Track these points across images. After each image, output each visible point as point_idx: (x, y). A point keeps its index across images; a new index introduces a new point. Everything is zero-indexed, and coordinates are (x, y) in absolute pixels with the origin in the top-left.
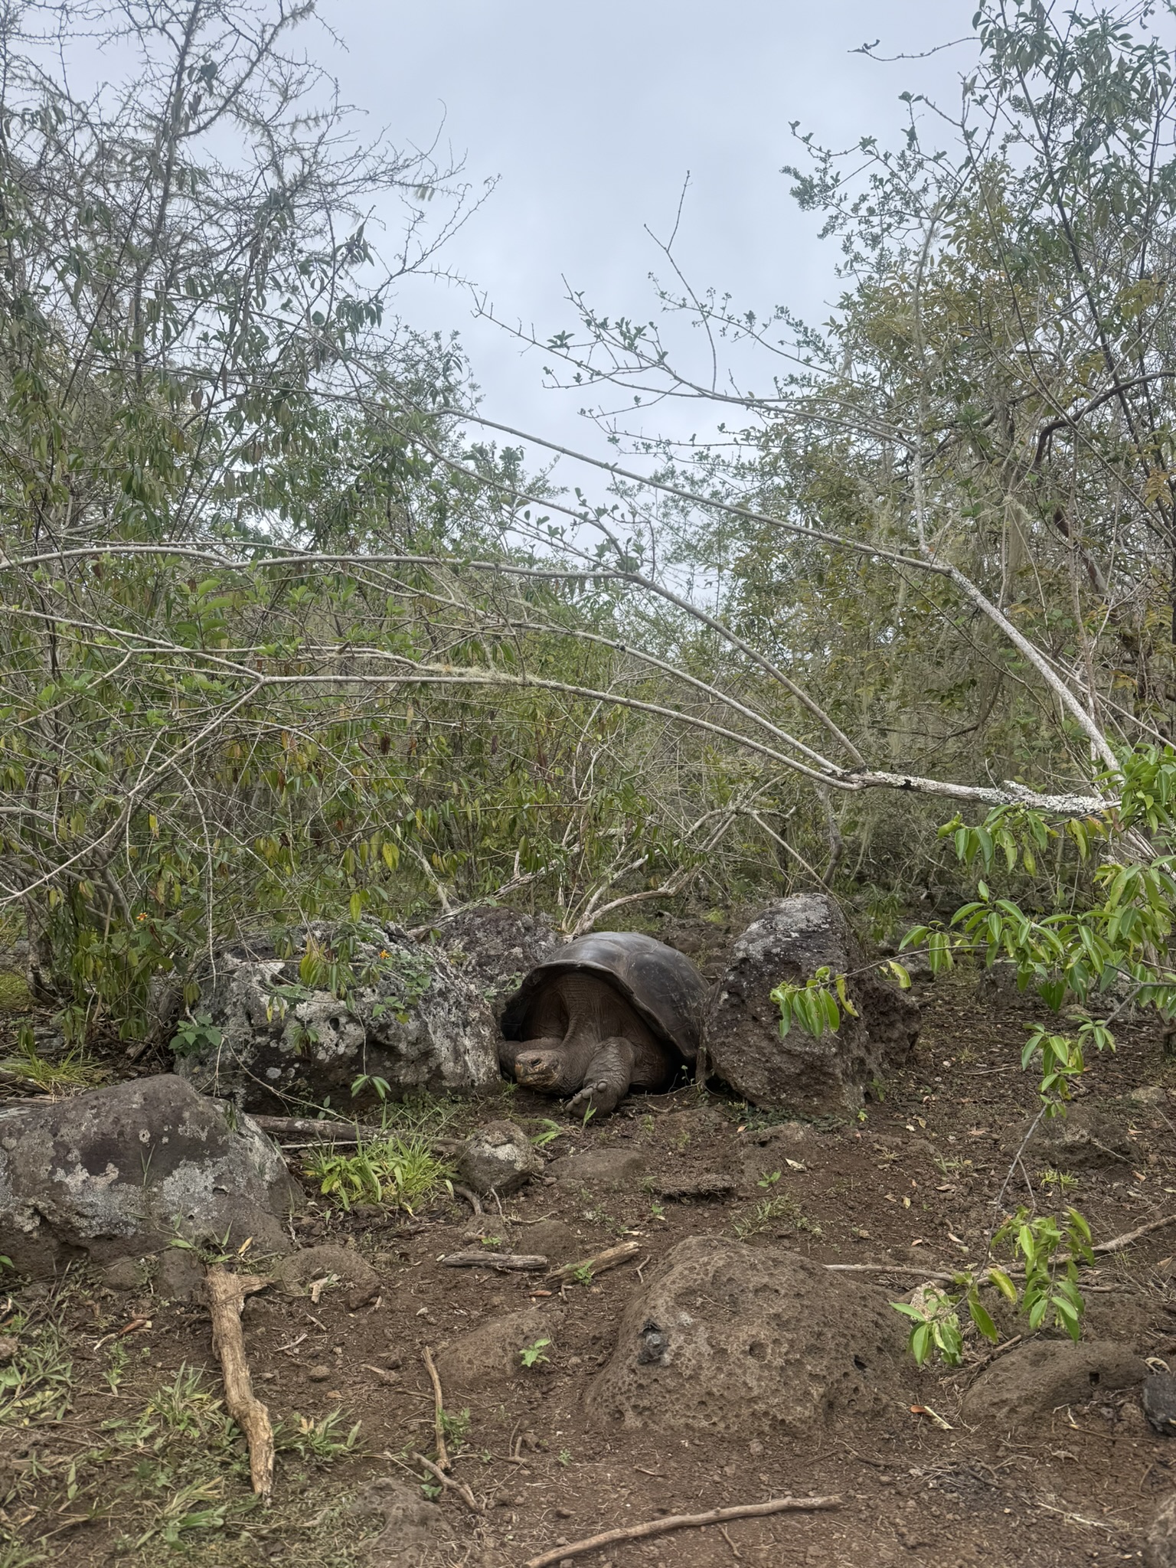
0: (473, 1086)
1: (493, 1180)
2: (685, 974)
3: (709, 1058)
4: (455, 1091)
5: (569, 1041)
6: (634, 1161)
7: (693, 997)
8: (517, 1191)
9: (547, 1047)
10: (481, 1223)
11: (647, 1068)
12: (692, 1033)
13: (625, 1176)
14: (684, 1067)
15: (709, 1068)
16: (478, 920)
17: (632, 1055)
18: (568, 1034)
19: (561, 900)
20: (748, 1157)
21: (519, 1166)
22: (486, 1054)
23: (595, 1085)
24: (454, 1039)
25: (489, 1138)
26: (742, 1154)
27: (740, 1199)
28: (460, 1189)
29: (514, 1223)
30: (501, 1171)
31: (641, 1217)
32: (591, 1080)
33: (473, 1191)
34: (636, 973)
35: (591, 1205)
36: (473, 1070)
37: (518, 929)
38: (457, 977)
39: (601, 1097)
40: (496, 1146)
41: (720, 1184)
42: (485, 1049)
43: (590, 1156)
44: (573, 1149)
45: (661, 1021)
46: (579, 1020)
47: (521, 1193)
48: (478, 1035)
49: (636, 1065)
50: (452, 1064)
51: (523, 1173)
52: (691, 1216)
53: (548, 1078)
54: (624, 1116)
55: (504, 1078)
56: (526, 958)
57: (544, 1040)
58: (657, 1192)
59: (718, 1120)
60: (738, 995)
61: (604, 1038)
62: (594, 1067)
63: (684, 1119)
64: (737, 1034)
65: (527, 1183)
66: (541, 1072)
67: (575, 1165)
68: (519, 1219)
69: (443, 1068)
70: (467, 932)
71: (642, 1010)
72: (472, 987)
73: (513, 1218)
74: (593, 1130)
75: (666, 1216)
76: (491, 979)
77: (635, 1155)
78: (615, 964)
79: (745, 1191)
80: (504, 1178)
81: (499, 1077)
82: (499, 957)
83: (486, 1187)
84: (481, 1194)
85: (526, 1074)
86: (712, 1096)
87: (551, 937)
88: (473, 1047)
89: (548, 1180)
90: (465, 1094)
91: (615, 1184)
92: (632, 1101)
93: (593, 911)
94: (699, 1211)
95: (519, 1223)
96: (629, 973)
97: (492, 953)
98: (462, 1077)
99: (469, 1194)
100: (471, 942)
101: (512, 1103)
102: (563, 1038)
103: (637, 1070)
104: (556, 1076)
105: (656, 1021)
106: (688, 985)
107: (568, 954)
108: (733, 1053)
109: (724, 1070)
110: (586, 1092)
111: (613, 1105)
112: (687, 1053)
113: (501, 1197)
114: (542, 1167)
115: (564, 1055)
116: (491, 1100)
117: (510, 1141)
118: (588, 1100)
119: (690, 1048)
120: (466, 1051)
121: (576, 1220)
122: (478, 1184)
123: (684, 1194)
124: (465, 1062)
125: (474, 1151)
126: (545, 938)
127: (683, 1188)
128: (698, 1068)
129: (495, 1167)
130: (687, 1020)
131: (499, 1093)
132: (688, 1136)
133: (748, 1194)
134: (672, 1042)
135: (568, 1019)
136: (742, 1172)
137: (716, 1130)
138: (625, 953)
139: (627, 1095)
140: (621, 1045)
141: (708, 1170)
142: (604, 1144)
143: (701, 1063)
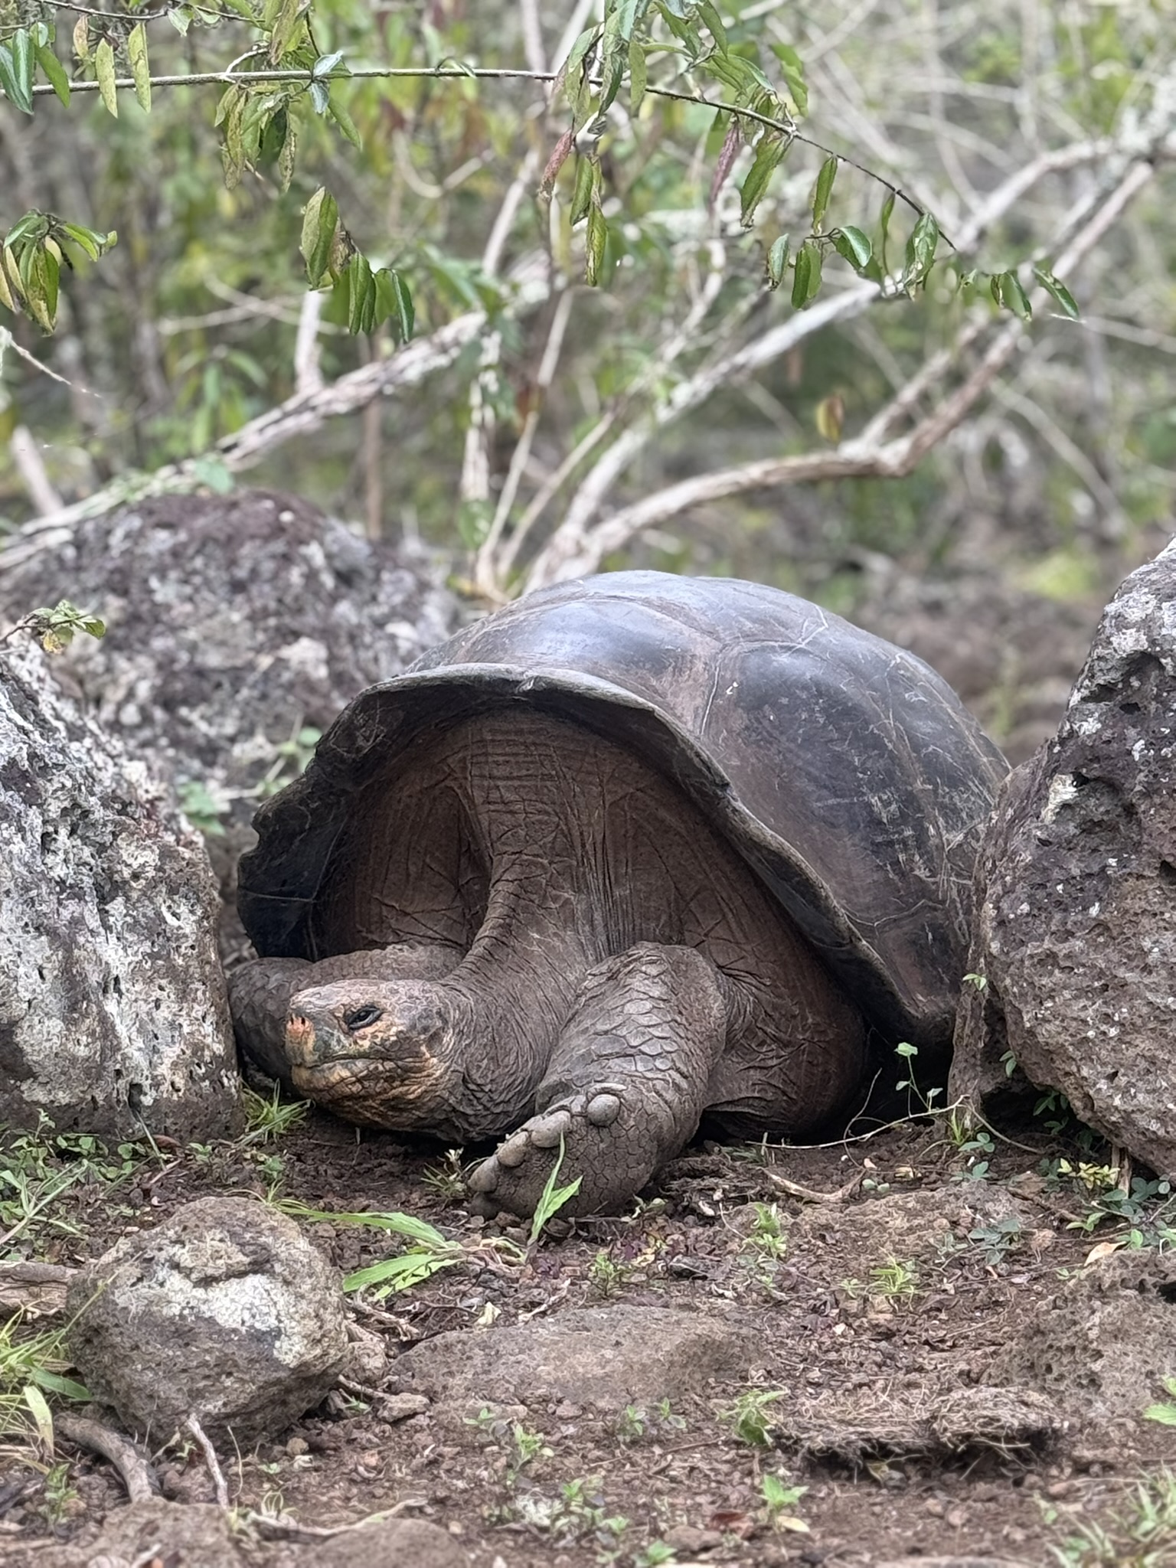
0: (134, 1105)
1: (196, 1395)
2: (925, 727)
3: (996, 1015)
4: (69, 1119)
5: (489, 957)
6: (708, 1345)
7: (951, 813)
8: (283, 1436)
9: (406, 974)
10: (151, 1528)
11: (771, 1056)
12: (942, 939)
13: (678, 1390)
14: (905, 1049)
15: (993, 1053)
16: (162, 540)
17: (716, 1006)
18: (485, 931)
19: (475, 479)
20: (1118, 1334)
21: (291, 1351)
22: (184, 995)
23: (577, 1103)
24: (64, 940)
25: (184, 1255)
26: (1095, 1320)
27: (1082, 1468)
28: (78, 1427)
29: (271, 1535)
30: (225, 1366)
31: (724, 1518)
32: (564, 1088)
33: (125, 1431)
34: (739, 720)
35: (548, 1483)
36: (134, 1050)
37: (311, 576)
38: (76, 733)
39: (599, 1143)
40: (207, 1282)
41: (1011, 1417)
42: (181, 981)
43: (548, 1329)
44: (491, 1311)
45: (827, 888)
46: (524, 888)
47: (297, 1443)
48: (154, 929)
49: (731, 1044)
50: (56, 1025)
51: (305, 1377)
52: (902, 1522)
53: (404, 1075)
54: (681, 1211)
55: (248, 1081)
56: (339, 679)
57: (392, 952)
58: (787, 1445)
59: (1018, 1224)
60: (1113, 787)
61: (616, 946)
62: (577, 1043)
63: (899, 1222)
64: (1101, 926)
65: (322, 1412)
66: (380, 1053)
67: (494, 1355)
68: (287, 1520)
69: (22, 1037)
70: (119, 583)
71: (757, 845)
72: (135, 771)
73: (268, 1517)
74: (569, 1254)
75: (815, 1520)
76: (210, 752)
77: (718, 1330)
78: (665, 682)
79: (1103, 1442)
80: (236, 1390)
81: (231, 1081)
82: (237, 675)
83: (174, 1418)
84: (155, 1443)
85: (326, 1056)
86: (1002, 1150)
87: (434, 610)
88: (136, 972)
89: (397, 1404)
90: (106, 1133)
91: (638, 1414)
92: (710, 1160)
93: (594, 521)
94: (933, 1504)
95: (285, 1534)
96: (715, 717)
97: (213, 659)
98: (94, 1072)
99: (110, 1441)
100: (133, 619)
101: (275, 1164)
102: (464, 948)
103: (735, 1063)
104: (436, 1066)
105: (807, 888)
106: (933, 768)
107: (489, 647)
108: (1083, 992)
109: (1049, 1054)
110: (544, 1125)
111: (642, 1173)
112: (921, 1004)
113: (225, 1451)
114: (375, 1363)
115: (468, 1001)
116: (201, 1153)
117: (261, 1264)
118: (549, 1151)
119: (931, 987)
120: (111, 984)
121: (492, 1528)
122: (143, 1409)
123: (880, 1451)
124: (104, 1019)
125: (129, 1299)
126: (410, 611)
127: (878, 1432)
128: (959, 1055)
129: (207, 1350)
130: (924, 890)
131: (230, 1132)
132: (905, 1275)
133: (1110, 1454)
134: (865, 964)
135: (485, 879)
136: (1094, 1381)
137: (1010, 1256)
138: (703, 648)
139: (697, 1144)
140: (677, 974)
141: (970, 1379)
142: (602, 1297)
143: (969, 1037)
